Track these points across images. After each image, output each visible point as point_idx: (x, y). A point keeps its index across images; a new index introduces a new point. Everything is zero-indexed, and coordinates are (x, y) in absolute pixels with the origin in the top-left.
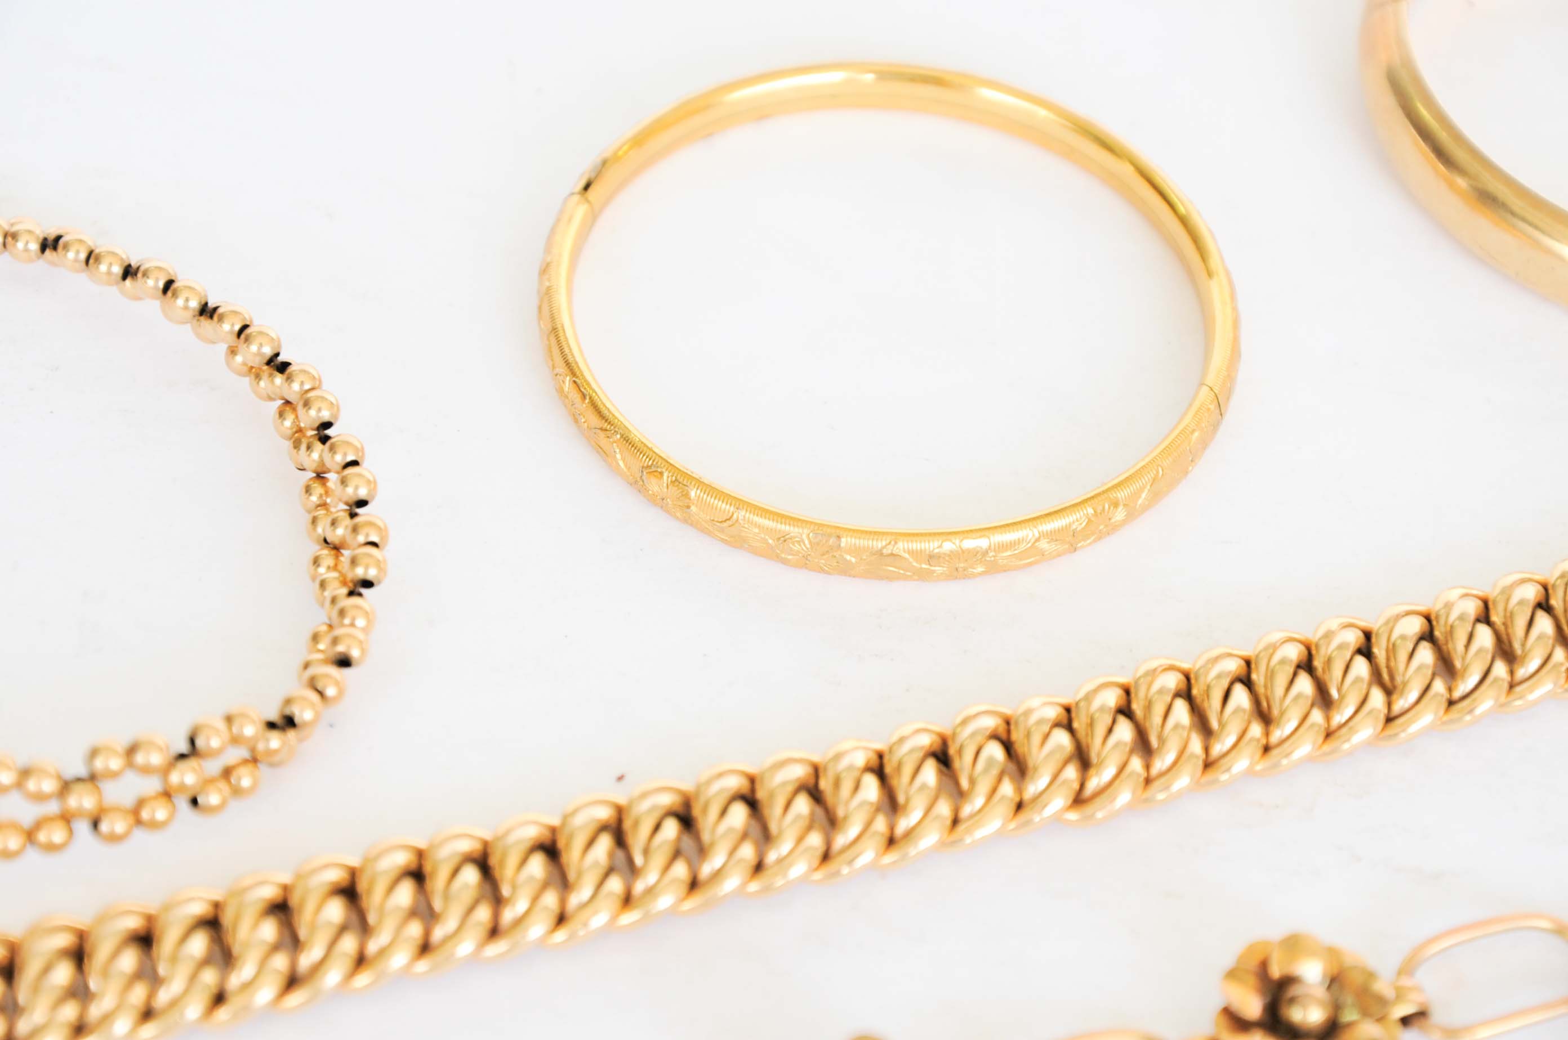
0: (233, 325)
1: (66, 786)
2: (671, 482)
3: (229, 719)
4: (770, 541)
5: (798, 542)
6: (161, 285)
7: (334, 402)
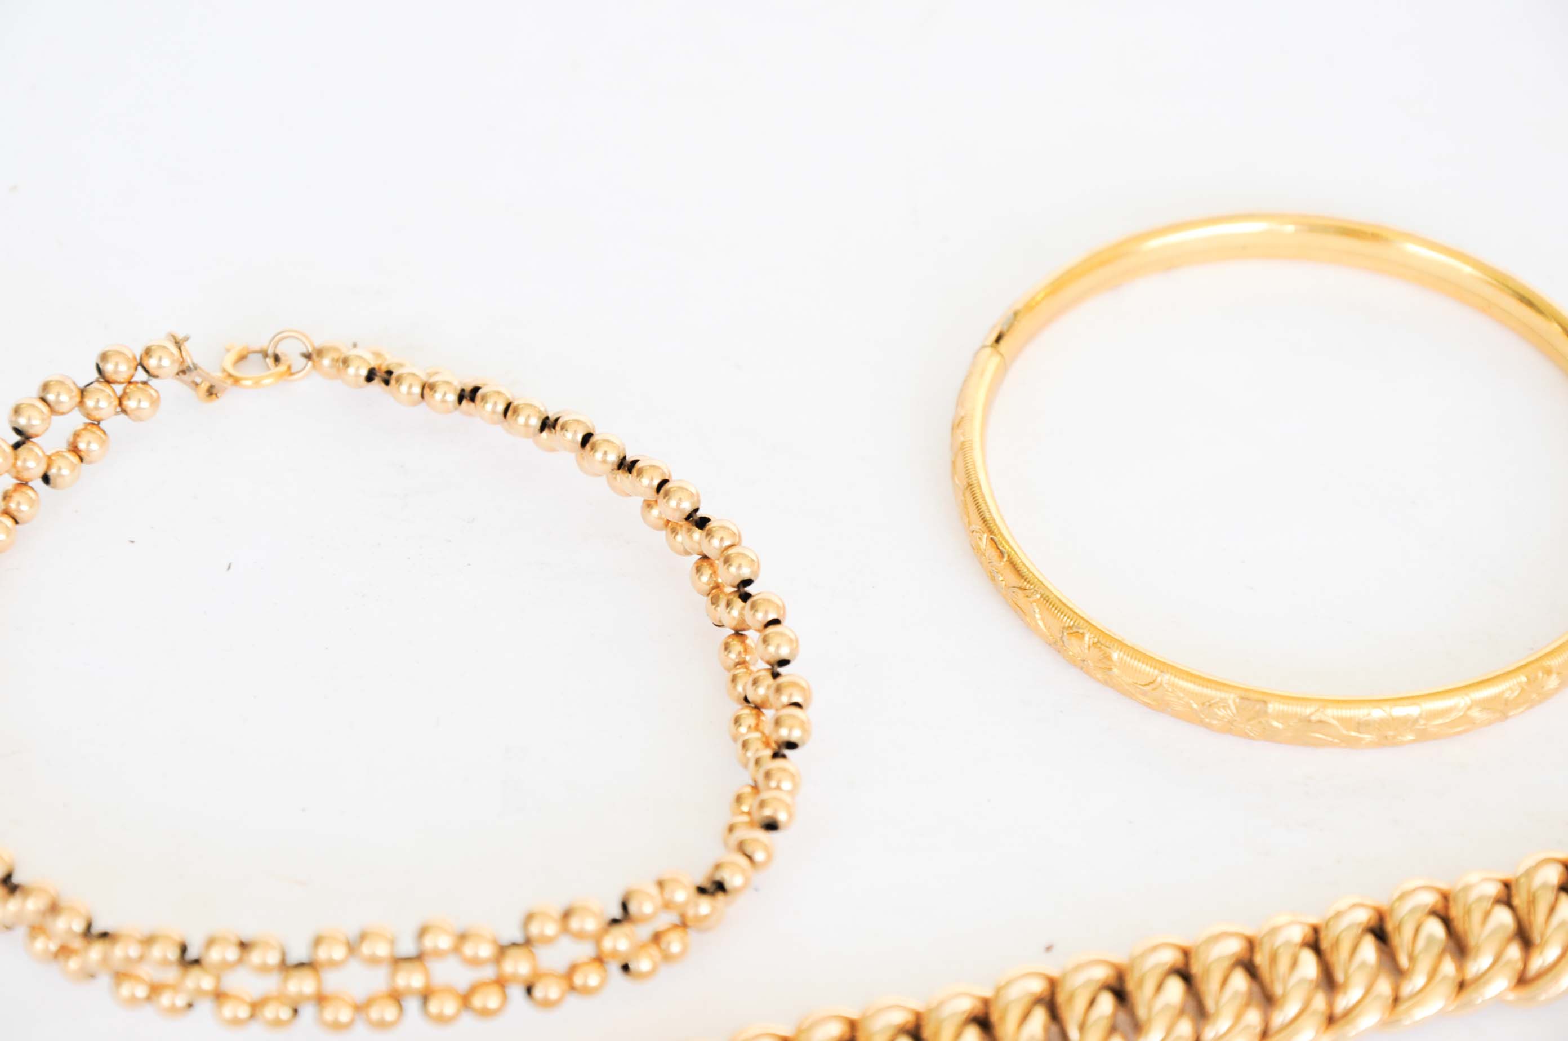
0: (652, 479)
1: (502, 950)
2: (1094, 644)
3: (661, 884)
4: (1195, 706)
5: (1224, 707)
6: (579, 438)
7: (754, 558)
